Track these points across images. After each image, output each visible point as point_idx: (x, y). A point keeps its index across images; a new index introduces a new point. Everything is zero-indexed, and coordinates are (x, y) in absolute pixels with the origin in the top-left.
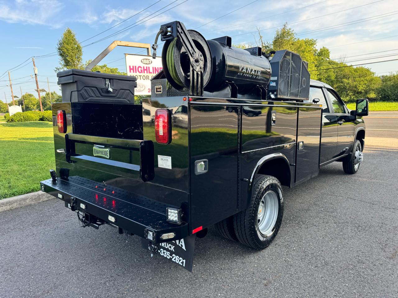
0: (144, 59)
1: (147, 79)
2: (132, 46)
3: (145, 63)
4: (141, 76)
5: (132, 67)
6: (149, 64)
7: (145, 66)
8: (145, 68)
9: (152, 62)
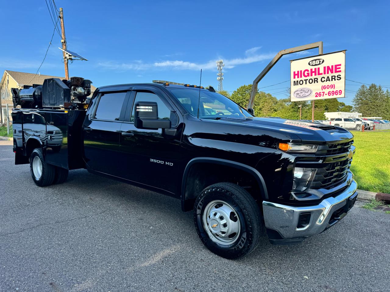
0: (312, 61)
1: (315, 83)
2: (297, 51)
3: (313, 64)
4: (307, 80)
5: (296, 73)
6: (320, 64)
7: (313, 68)
8: (313, 70)
9: (323, 61)
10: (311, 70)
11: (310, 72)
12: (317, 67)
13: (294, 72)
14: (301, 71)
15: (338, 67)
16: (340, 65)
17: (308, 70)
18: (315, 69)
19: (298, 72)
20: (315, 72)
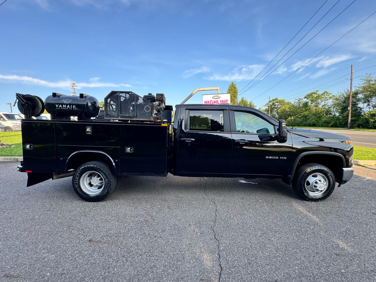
0: (214, 96)
3: (215, 98)
6: (218, 98)
8: (215, 101)
9: (220, 97)
10: (214, 101)
11: (213, 102)
12: (217, 100)
13: (205, 101)
14: (209, 101)
15: (227, 101)
16: (228, 100)
17: (212, 101)
18: (216, 101)
19: (207, 101)
20: (216, 102)
